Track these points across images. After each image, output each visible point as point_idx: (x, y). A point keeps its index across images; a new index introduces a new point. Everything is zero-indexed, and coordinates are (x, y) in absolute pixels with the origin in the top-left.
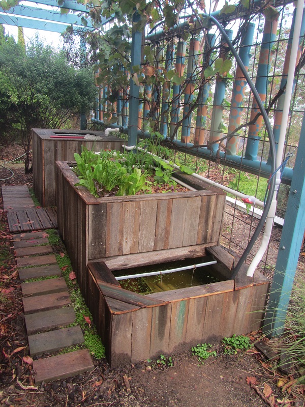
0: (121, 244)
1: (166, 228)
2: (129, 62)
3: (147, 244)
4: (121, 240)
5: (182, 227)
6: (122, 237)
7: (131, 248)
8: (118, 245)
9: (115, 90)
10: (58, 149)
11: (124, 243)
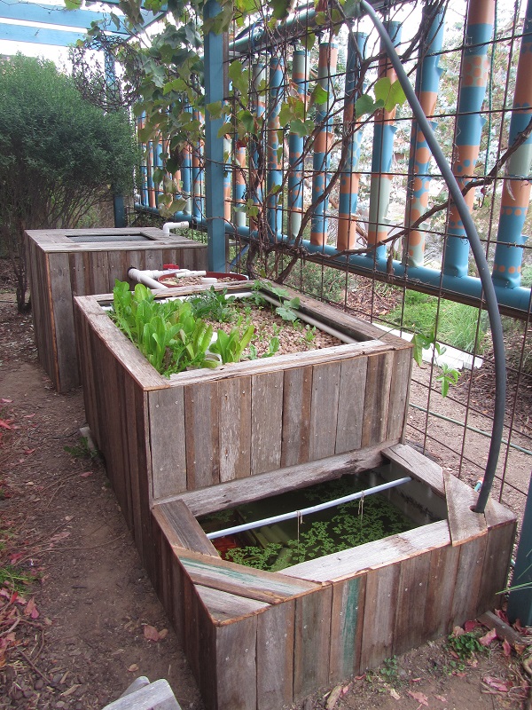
0: (217, 462)
1: (302, 423)
2: (201, 94)
3: (268, 457)
4: (218, 454)
5: (333, 417)
6: (218, 449)
7: (238, 468)
8: (210, 465)
9: (177, 150)
10: (76, 268)
11: (223, 460)
